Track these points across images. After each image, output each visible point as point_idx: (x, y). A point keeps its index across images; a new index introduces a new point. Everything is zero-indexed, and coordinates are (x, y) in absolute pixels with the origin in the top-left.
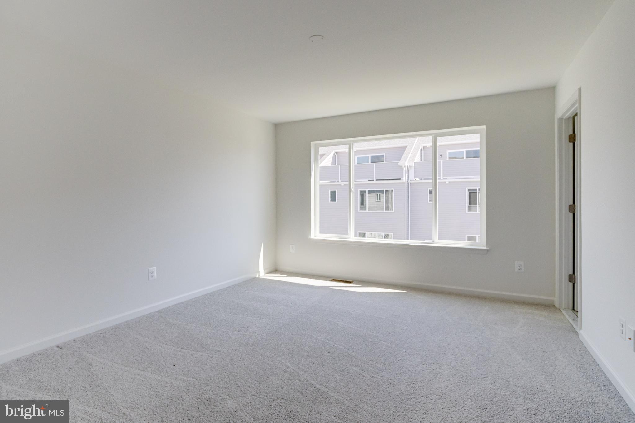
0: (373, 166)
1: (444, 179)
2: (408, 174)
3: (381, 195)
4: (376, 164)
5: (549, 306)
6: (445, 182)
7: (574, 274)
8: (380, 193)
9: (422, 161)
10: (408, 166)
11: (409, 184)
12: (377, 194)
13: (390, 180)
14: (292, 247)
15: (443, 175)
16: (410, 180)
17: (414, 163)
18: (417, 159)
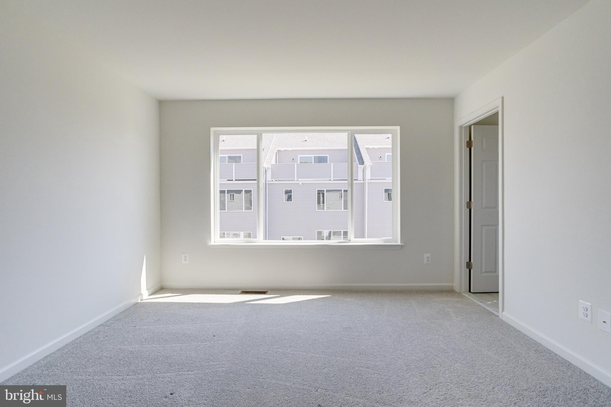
0: (233, 166)
1: (297, 180)
2: (266, 175)
3: (234, 195)
4: (235, 164)
5: (450, 292)
6: (299, 183)
7: (471, 261)
8: (233, 193)
9: (276, 163)
10: (266, 168)
11: (267, 184)
12: (231, 195)
13: (248, 180)
14: (185, 257)
15: (297, 177)
16: (268, 181)
17: (272, 164)
18: (273, 162)
